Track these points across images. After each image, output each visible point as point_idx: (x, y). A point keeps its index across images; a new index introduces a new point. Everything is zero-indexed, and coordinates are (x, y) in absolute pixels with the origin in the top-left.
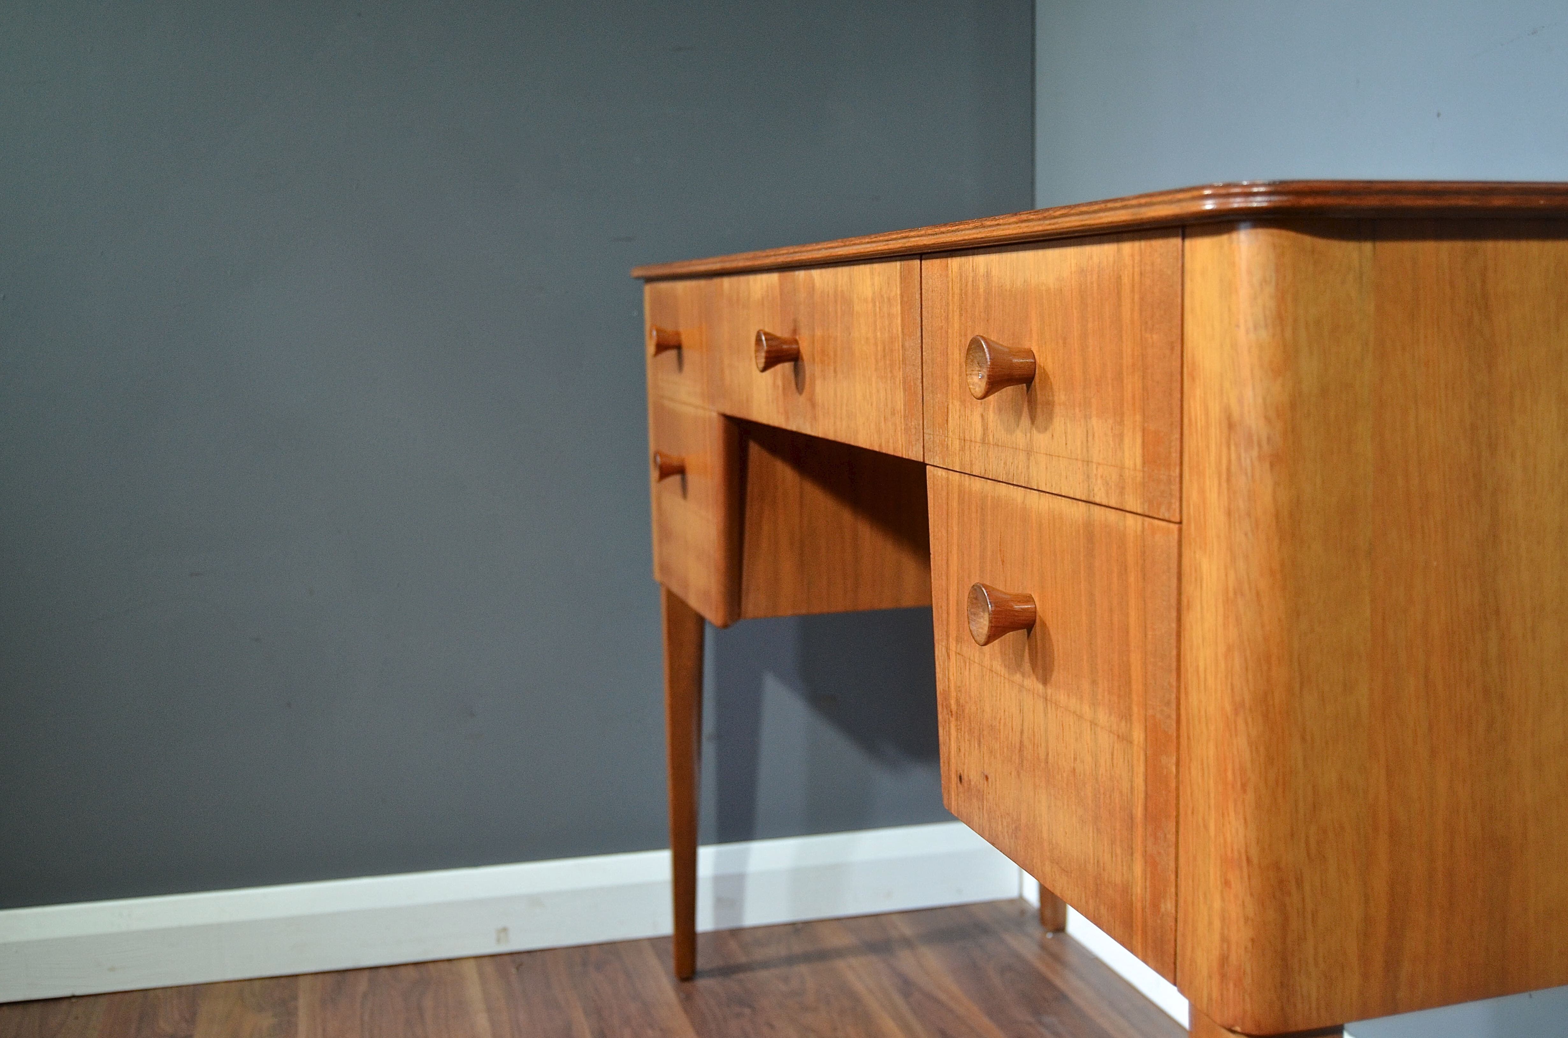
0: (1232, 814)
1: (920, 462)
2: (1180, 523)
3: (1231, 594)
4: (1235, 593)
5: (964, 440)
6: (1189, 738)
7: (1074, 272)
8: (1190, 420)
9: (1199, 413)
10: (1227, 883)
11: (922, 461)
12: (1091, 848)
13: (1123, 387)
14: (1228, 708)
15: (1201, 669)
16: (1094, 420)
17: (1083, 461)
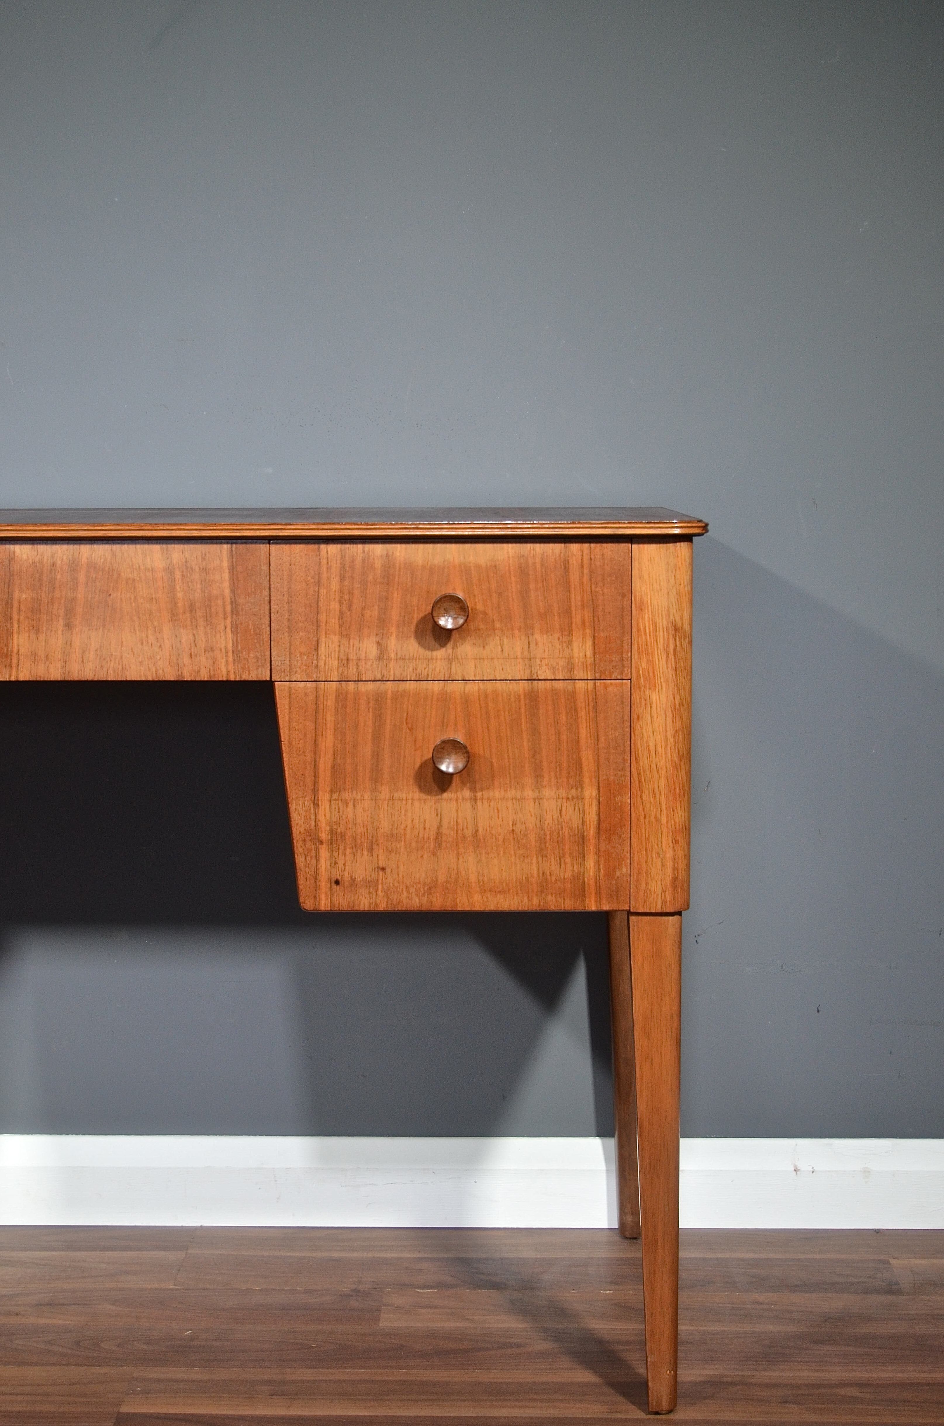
0: (679, 808)
1: (266, 681)
2: (631, 680)
3: (677, 706)
4: (680, 706)
5: (348, 660)
6: (640, 782)
7: (513, 557)
8: (639, 630)
9: (647, 625)
10: (676, 842)
11: (268, 679)
12: (535, 869)
13: (571, 617)
14: (676, 759)
15: (652, 748)
16: (537, 636)
17: (523, 659)
